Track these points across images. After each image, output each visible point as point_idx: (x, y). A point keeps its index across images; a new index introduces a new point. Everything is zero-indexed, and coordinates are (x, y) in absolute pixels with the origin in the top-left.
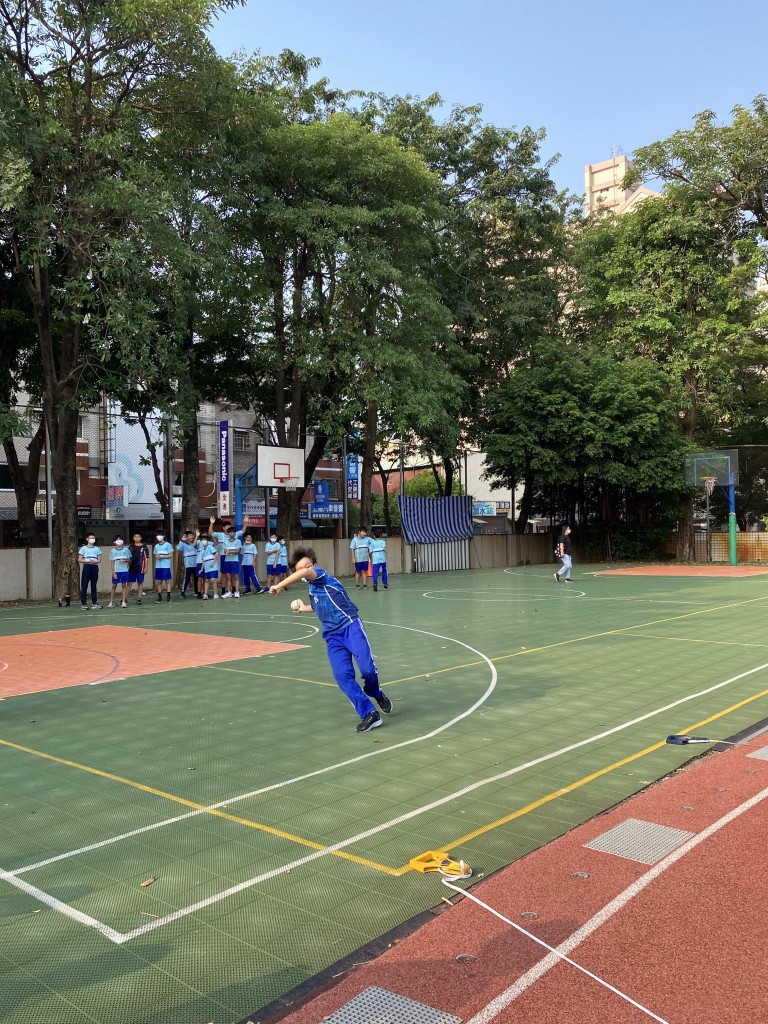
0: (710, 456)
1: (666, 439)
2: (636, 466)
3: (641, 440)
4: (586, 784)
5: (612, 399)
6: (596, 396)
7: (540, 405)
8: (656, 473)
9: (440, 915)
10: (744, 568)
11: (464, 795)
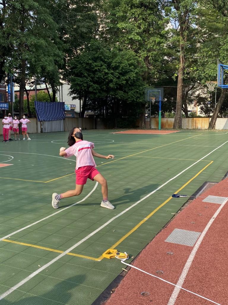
0: (153, 90)
1: (138, 83)
2: (127, 93)
3: (129, 83)
5: (119, 66)
6: (113, 64)
7: (92, 67)
8: (134, 95)
9: (125, 277)
10: (164, 131)
11: (109, 224)
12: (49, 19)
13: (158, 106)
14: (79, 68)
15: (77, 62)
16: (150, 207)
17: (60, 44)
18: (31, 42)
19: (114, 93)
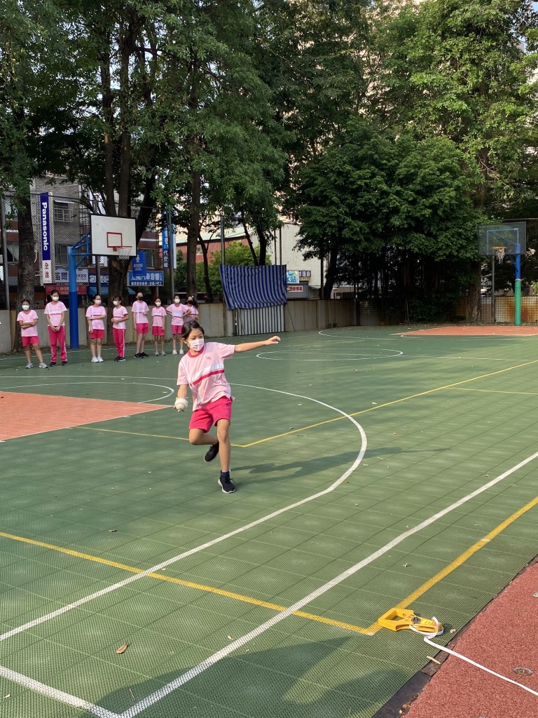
0: (498, 228)
1: (461, 212)
3: (440, 213)
4: (501, 533)
5: (415, 174)
6: (402, 171)
7: (352, 179)
8: (452, 243)
9: (435, 676)
10: (530, 328)
11: (394, 548)
12: (251, 77)
13: (513, 268)
14: (320, 186)
15: (315, 171)
16: (496, 512)
17: (276, 131)
18: (213, 132)
19: (403, 241)
